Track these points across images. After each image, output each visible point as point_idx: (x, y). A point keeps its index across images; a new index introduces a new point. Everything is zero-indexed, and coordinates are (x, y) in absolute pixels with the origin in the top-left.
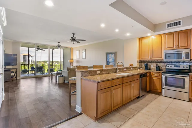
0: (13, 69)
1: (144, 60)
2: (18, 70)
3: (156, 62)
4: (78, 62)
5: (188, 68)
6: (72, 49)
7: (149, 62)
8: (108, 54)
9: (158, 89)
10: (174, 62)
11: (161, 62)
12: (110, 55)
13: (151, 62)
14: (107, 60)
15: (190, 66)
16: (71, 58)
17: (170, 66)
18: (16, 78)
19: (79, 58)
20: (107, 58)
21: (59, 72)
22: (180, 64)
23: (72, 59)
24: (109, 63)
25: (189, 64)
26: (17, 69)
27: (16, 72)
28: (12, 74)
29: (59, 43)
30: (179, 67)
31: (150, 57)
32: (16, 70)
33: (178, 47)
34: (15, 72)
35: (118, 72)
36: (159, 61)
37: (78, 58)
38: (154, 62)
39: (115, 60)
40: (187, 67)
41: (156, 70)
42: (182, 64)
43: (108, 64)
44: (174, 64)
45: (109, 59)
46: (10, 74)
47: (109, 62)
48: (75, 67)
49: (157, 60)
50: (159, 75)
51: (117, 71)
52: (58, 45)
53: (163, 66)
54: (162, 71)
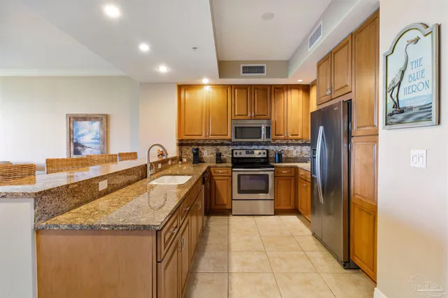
1: (188, 140)
3: (213, 145)
5: (265, 156)
7: (199, 145)
8: (74, 119)
9: (225, 202)
10: (244, 145)
11: (222, 144)
12: (86, 123)
13: (203, 145)
14: (71, 139)
15: (267, 150)
17: (238, 152)
20: (71, 132)
22: (253, 148)
24: (79, 148)
25: (266, 148)
30: (253, 153)
31: (204, 134)
33: (255, 116)
35: (151, 175)
36: (219, 142)
38: (208, 145)
39: (105, 140)
40: (264, 153)
41: (217, 163)
42: (256, 147)
43: (76, 152)
44: (244, 147)
45: (83, 135)
47: (83, 146)
49: (215, 140)
50: (227, 173)
51: (149, 172)
53: (226, 153)
54: (225, 162)
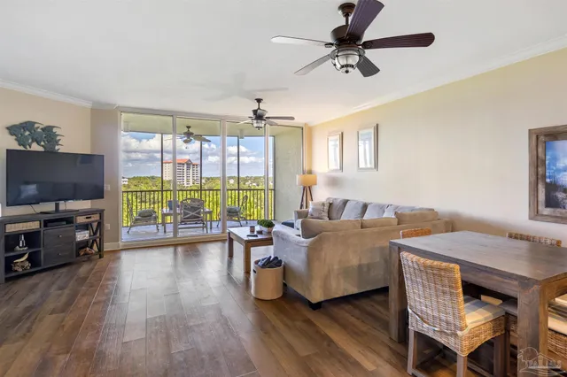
0: (88, 213)
2: (105, 218)
4: (334, 182)
6: (311, 129)
16: (306, 168)
18: (100, 249)
19: (342, 168)
21: (260, 232)
23: (310, 172)
26: (101, 212)
27: (100, 224)
28: (82, 236)
29: (259, 101)
32: (96, 217)
34: (95, 225)
37: (335, 165)
46: (74, 237)
48: (323, 204)
52: (255, 111)
